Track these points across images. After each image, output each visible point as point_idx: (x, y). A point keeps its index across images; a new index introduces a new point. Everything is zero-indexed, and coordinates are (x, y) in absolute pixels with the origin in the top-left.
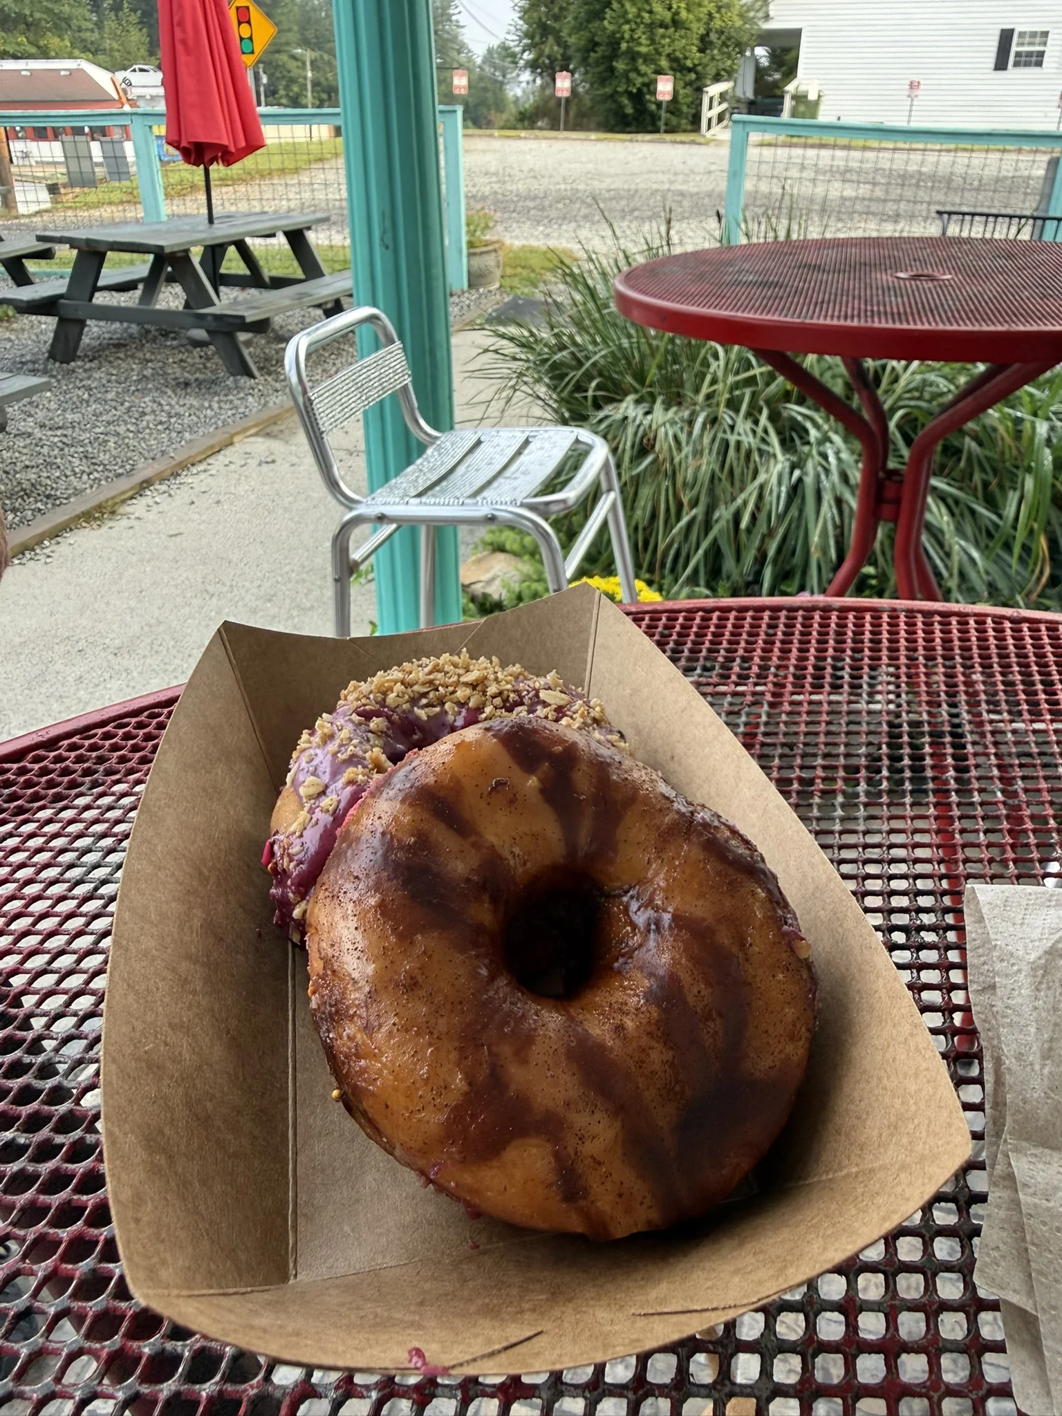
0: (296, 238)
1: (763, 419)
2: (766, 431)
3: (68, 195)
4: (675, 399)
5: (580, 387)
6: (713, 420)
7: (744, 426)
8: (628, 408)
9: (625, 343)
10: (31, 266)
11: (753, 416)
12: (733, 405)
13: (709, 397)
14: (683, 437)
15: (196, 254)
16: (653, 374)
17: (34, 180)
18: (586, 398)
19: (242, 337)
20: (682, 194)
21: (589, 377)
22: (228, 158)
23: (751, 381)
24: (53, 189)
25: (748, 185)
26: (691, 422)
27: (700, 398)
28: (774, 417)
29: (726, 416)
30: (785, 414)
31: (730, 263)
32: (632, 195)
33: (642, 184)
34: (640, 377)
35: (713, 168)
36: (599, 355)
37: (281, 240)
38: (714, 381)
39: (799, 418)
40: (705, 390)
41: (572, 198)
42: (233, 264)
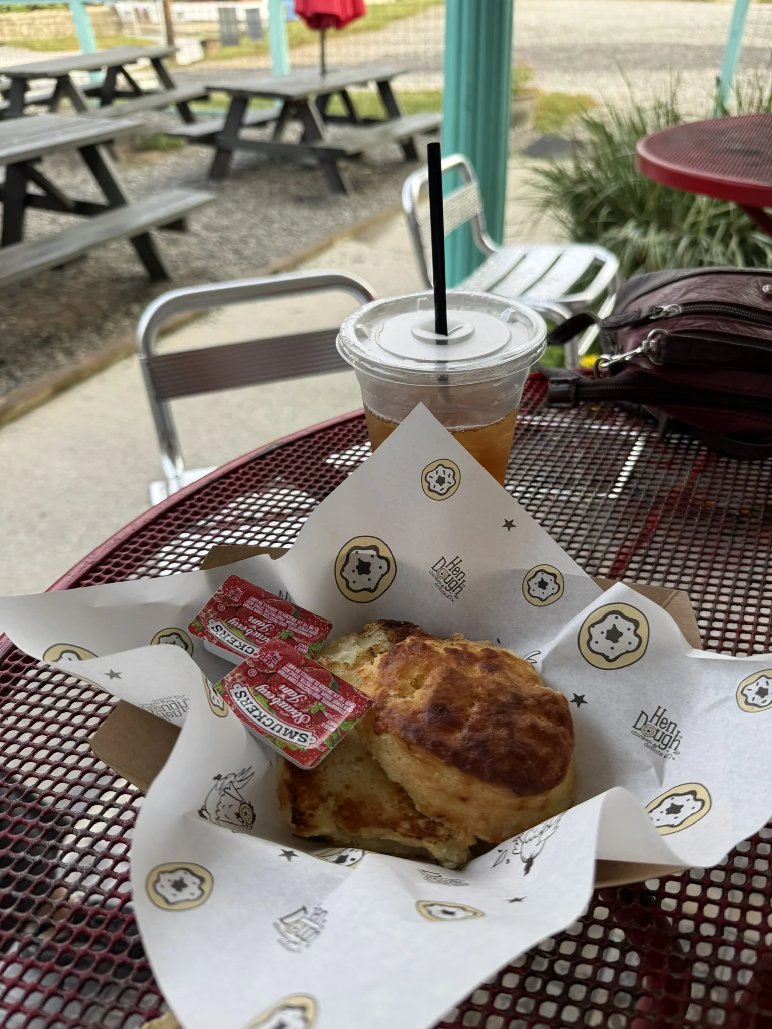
0: (384, 87)
1: (734, 243)
2: (734, 255)
3: (215, 49)
4: (665, 225)
5: (594, 213)
6: (694, 243)
7: (717, 248)
8: (630, 231)
9: (631, 180)
10: (195, 107)
11: (725, 240)
12: (711, 231)
13: (694, 225)
14: (669, 255)
15: (312, 99)
16: (651, 204)
17: (189, 35)
18: (596, 223)
19: (342, 164)
20: (687, 47)
21: (601, 205)
22: (339, 22)
23: (727, 213)
24: (204, 44)
25: (745, 41)
26: (676, 244)
27: (685, 226)
28: (743, 243)
29: (704, 240)
30: (750, 240)
31: (723, 132)
32: (645, 47)
33: (654, 37)
34: (641, 205)
35: (717, 23)
36: (611, 189)
37: (373, 88)
38: (699, 212)
39: (761, 245)
40: (690, 218)
41: (593, 50)
42: (336, 107)
